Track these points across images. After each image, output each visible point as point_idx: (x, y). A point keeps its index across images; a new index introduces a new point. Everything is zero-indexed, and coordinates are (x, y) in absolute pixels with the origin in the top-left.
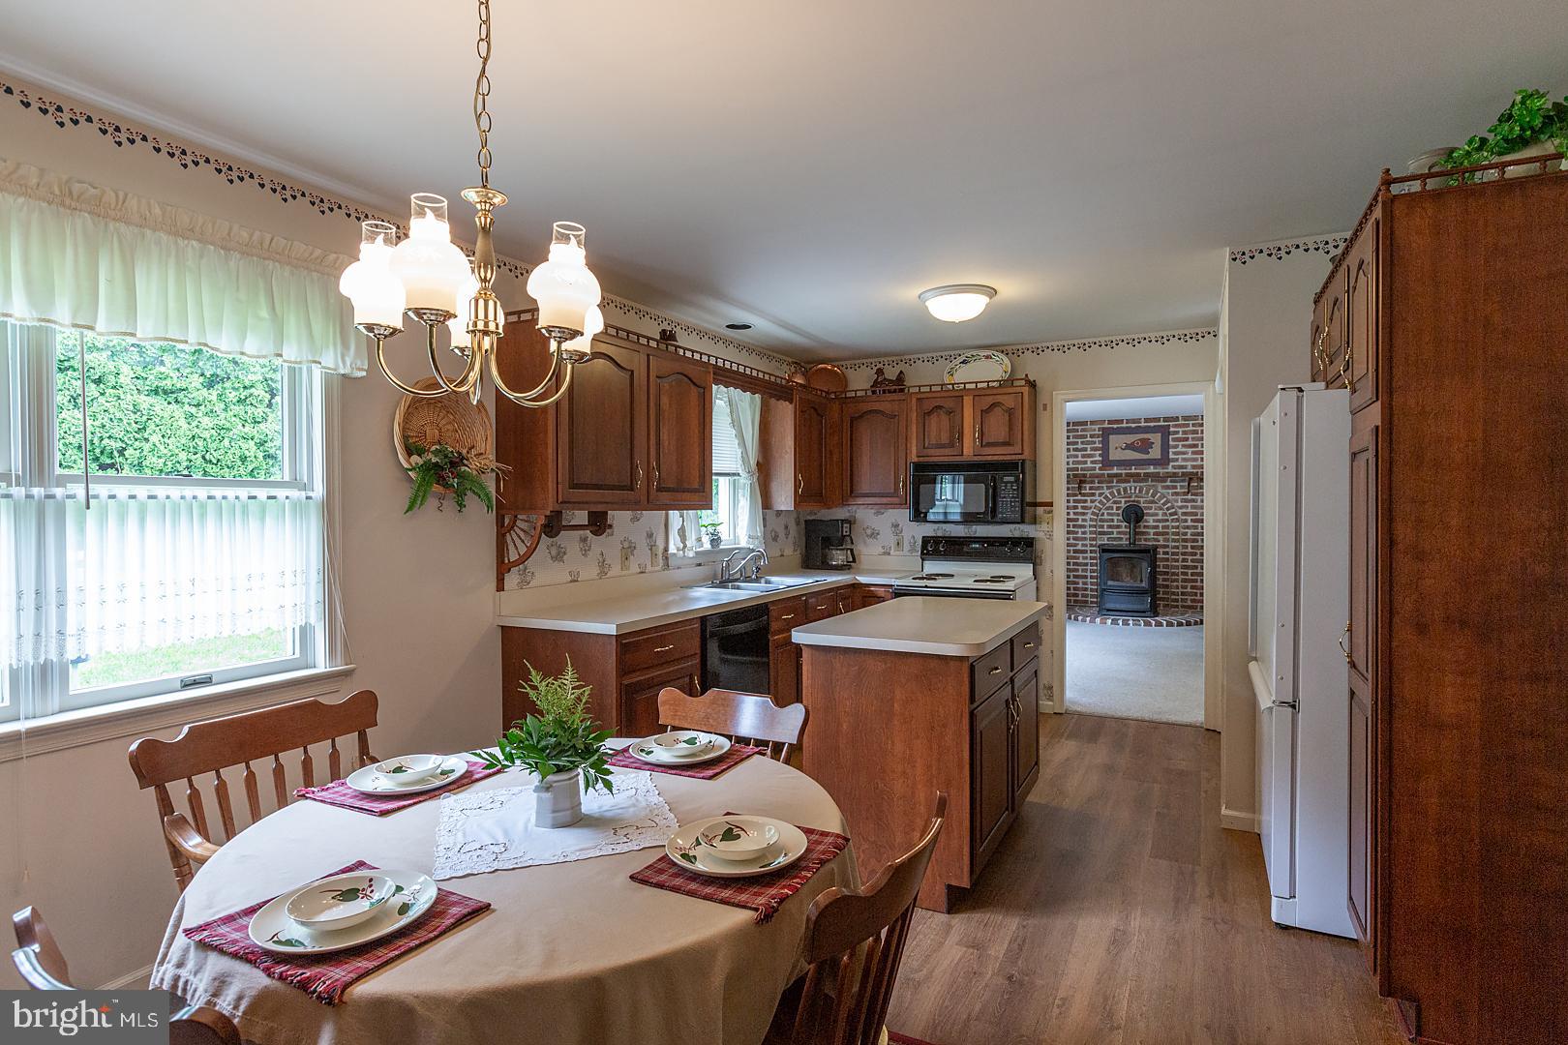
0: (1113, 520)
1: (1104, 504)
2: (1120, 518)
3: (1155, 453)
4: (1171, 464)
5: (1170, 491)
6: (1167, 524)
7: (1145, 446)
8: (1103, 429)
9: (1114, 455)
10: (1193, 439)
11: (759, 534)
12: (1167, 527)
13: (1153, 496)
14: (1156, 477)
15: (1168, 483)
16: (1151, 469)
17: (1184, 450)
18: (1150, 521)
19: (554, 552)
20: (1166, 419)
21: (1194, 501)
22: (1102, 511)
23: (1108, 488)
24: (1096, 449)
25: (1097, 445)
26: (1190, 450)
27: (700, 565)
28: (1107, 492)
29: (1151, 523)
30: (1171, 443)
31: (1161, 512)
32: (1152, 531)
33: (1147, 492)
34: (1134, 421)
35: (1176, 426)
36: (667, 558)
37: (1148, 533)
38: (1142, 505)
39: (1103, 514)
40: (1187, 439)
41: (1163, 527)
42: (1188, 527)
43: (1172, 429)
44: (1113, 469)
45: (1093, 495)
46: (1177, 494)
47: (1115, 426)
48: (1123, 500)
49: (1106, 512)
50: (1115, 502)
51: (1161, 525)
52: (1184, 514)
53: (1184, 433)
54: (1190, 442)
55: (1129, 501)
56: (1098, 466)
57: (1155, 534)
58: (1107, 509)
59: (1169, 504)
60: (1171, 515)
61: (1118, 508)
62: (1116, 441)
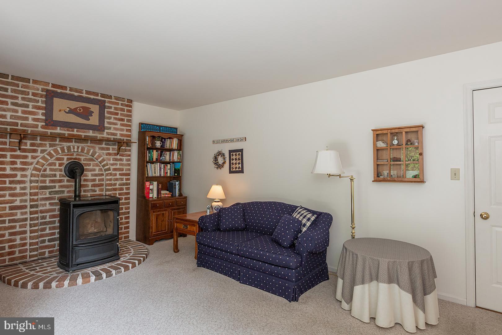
0: (55, 176)
1: (46, 160)
2: (63, 173)
3: (94, 120)
4: (106, 131)
5: (105, 152)
6: (103, 177)
7: (86, 114)
8: (47, 91)
9: (58, 116)
10: (121, 115)
12: (103, 180)
13: (93, 155)
14: (95, 141)
15: (104, 146)
16: (91, 133)
17: (115, 121)
18: (89, 175)
20: (103, 96)
21: (121, 160)
22: (45, 167)
23: (51, 146)
24: (39, 108)
25: (40, 104)
26: (119, 122)
28: (49, 149)
29: (90, 177)
30: (106, 115)
31: (97, 168)
32: (90, 184)
33: (88, 151)
34: (76, 90)
35: (110, 102)
37: (87, 186)
38: (82, 162)
39: (45, 170)
40: (117, 114)
41: (99, 180)
42: (117, 180)
43: (107, 104)
44: (56, 129)
45: (35, 151)
46: (109, 154)
47: (59, 91)
48: (66, 157)
49: (48, 168)
50: (58, 159)
51: (97, 178)
52: (115, 170)
53: (116, 109)
54: (119, 117)
55: (71, 159)
56: (40, 124)
57: (93, 186)
58: (50, 164)
59: (105, 162)
60: (106, 170)
61: (60, 165)
62: (58, 102)
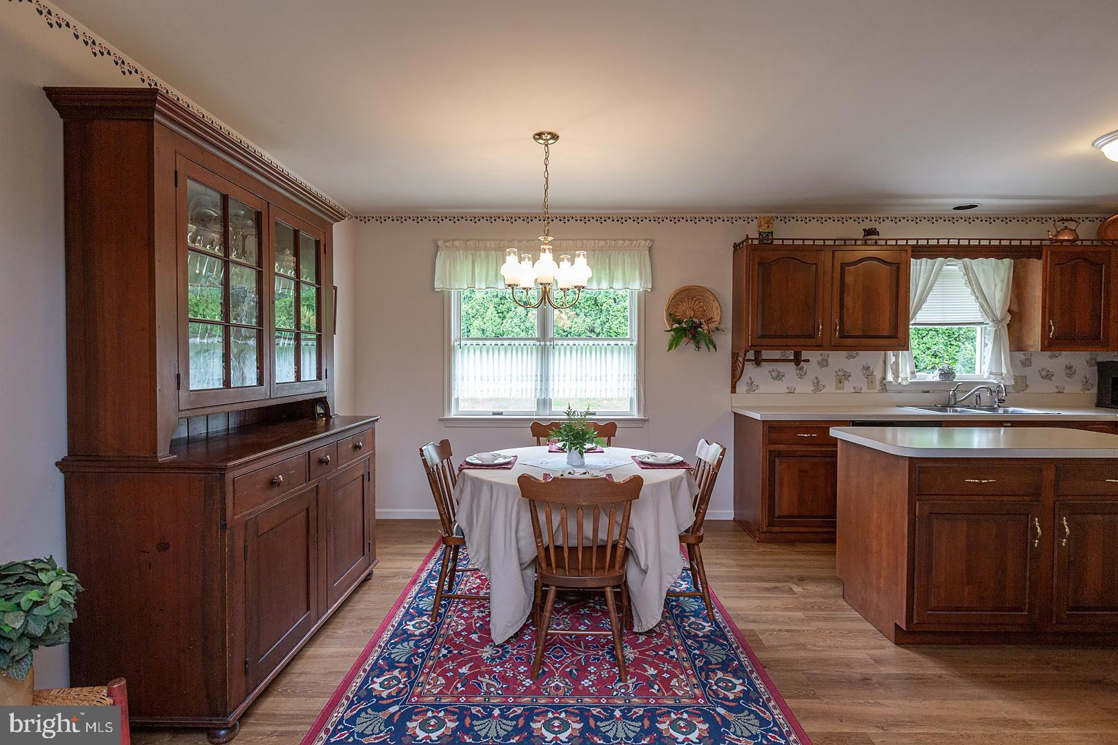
11: (1004, 371)
19: (774, 374)
27: (928, 392)
36: (885, 385)
